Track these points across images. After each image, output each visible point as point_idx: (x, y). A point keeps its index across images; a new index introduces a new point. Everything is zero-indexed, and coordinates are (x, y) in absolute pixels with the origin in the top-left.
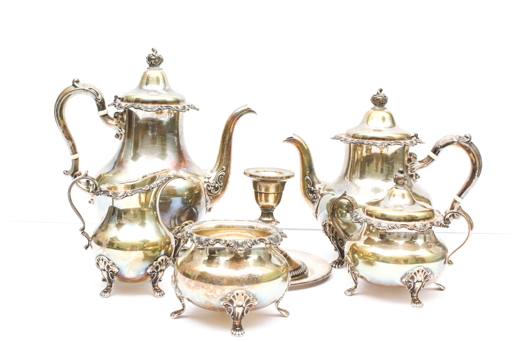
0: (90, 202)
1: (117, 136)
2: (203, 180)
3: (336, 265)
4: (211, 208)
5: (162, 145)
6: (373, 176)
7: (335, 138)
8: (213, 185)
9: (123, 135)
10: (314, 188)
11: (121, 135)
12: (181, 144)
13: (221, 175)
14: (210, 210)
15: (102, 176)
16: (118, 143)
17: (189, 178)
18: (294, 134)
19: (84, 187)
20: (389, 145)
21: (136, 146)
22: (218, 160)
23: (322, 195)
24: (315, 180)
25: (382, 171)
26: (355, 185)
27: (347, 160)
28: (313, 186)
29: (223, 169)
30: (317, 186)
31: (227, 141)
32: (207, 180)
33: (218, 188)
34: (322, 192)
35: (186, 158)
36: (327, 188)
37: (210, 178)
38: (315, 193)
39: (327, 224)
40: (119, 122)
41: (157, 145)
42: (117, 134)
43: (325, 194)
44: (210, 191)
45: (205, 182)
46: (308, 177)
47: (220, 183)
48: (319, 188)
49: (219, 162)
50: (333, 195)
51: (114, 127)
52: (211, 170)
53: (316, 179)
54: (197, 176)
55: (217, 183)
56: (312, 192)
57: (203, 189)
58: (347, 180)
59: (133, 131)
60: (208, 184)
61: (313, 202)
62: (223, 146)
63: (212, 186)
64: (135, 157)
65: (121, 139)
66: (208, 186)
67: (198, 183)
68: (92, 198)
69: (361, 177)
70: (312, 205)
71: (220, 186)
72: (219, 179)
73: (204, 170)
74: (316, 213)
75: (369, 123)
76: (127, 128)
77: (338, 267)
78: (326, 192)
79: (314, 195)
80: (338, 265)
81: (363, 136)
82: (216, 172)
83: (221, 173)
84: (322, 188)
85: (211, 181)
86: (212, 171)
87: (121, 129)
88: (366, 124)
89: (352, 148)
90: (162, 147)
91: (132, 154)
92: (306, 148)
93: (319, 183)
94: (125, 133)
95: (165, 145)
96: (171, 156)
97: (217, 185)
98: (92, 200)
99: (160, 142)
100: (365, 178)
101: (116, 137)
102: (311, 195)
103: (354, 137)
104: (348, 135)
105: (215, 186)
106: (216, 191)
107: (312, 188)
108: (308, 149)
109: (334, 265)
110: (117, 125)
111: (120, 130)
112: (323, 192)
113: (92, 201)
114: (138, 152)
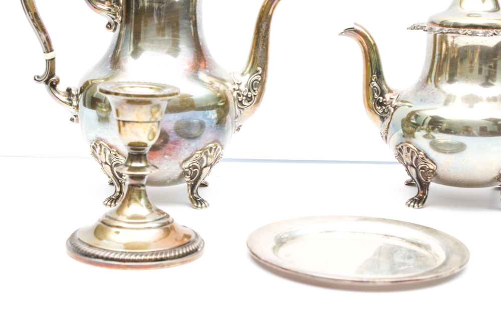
0: (72, 120)
1: (109, 26)
2: (231, 87)
3: (414, 203)
4: (240, 126)
5: (174, 36)
6: (467, 79)
7: (414, 28)
8: (245, 94)
9: (119, 25)
10: (384, 98)
11: (116, 24)
12: (200, 37)
13: (256, 80)
14: (238, 129)
15: (90, 83)
16: (110, 37)
17: (212, 83)
18: (355, 24)
19: (64, 99)
20: (495, 34)
21: (137, 38)
22: (250, 59)
23: (395, 108)
24: (384, 87)
25: (480, 71)
26: (444, 92)
27: (431, 58)
28: (382, 94)
29: (258, 71)
30: (388, 96)
31: (264, 31)
32: (236, 87)
33: (251, 98)
34: (394, 103)
35: (207, 55)
36: (401, 98)
37: (241, 84)
38: (385, 106)
39: (405, 148)
40: (112, 6)
41: (166, 38)
42: (109, 23)
43: (398, 107)
44: (241, 102)
45: (234, 89)
46: (375, 84)
47: (254, 91)
48: (391, 99)
49: (251, 62)
50: (410, 107)
51: (105, 13)
52: (241, 73)
53: (386, 85)
54: (222, 81)
55: (249, 91)
56: (381, 104)
57: (231, 100)
58: (431, 85)
59: (133, 17)
60: (238, 92)
61: (383, 119)
62: (257, 38)
63: (243, 96)
64: (136, 53)
65: (115, 30)
66: (239, 95)
67: (224, 91)
68: (77, 114)
69: (451, 80)
70: (380, 122)
71: (255, 96)
72: (252, 86)
73: (230, 73)
74: (387, 132)
75: (463, 5)
76: (124, 14)
77: (419, 206)
78: (400, 103)
79: (384, 108)
80: (418, 204)
81: (455, 23)
82: (248, 75)
83: (256, 78)
84: (395, 97)
85: (243, 88)
86: (243, 74)
87: (115, 15)
88: (459, 7)
89: (437, 40)
90: (173, 40)
91: (132, 49)
92: (373, 43)
93: (390, 91)
94: (121, 22)
95: (178, 36)
96: (186, 53)
97: (249, 93)
98: (75, 116)
99: (171, 34)
100: (456, 81)
101: (107, 27)
102: (380, 108)
103: (441, 25)
104: (433, 23)
105: (247, 96)
106: (249, 101)
107: (381, 98)
108: (375, 44)
109: (412, 204)
110: (110, 10)
111: (114, 17)
112: (396, 104)
113: (75, 119)
114: (140, 45)
